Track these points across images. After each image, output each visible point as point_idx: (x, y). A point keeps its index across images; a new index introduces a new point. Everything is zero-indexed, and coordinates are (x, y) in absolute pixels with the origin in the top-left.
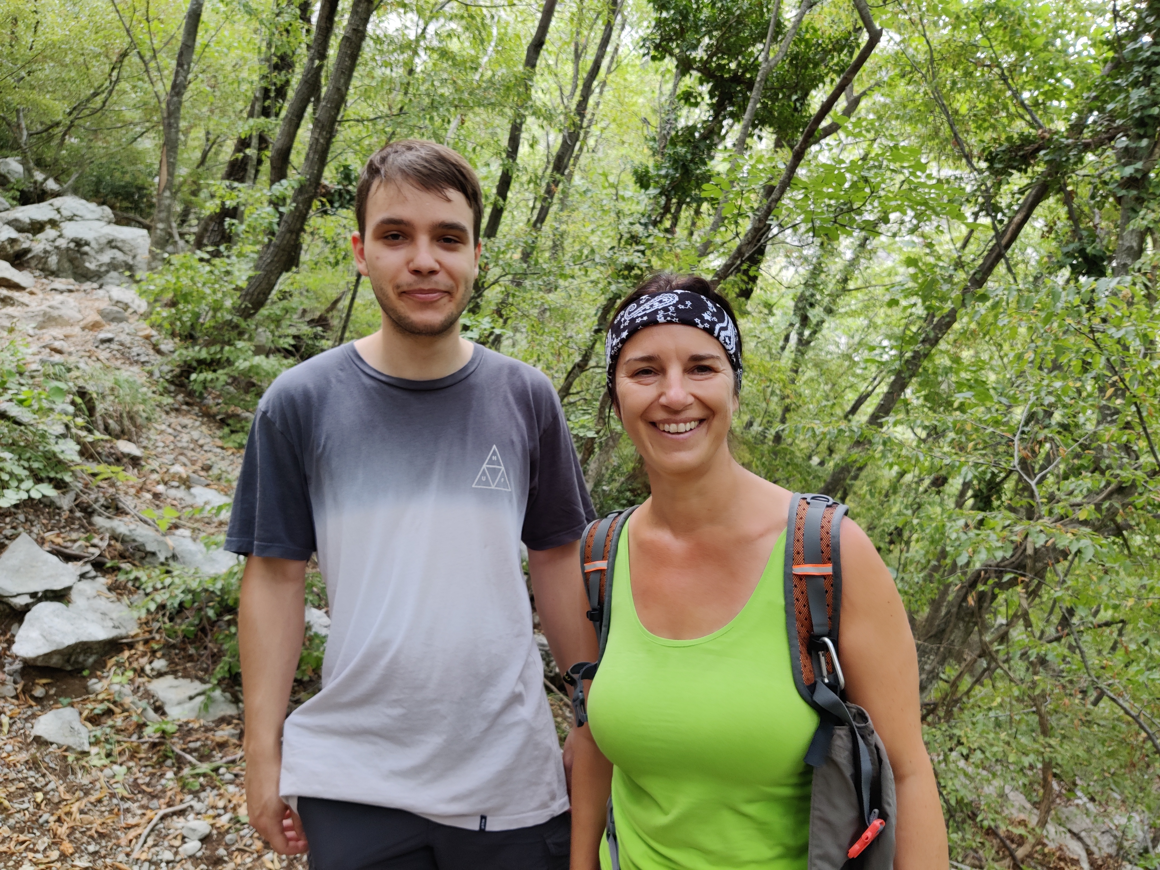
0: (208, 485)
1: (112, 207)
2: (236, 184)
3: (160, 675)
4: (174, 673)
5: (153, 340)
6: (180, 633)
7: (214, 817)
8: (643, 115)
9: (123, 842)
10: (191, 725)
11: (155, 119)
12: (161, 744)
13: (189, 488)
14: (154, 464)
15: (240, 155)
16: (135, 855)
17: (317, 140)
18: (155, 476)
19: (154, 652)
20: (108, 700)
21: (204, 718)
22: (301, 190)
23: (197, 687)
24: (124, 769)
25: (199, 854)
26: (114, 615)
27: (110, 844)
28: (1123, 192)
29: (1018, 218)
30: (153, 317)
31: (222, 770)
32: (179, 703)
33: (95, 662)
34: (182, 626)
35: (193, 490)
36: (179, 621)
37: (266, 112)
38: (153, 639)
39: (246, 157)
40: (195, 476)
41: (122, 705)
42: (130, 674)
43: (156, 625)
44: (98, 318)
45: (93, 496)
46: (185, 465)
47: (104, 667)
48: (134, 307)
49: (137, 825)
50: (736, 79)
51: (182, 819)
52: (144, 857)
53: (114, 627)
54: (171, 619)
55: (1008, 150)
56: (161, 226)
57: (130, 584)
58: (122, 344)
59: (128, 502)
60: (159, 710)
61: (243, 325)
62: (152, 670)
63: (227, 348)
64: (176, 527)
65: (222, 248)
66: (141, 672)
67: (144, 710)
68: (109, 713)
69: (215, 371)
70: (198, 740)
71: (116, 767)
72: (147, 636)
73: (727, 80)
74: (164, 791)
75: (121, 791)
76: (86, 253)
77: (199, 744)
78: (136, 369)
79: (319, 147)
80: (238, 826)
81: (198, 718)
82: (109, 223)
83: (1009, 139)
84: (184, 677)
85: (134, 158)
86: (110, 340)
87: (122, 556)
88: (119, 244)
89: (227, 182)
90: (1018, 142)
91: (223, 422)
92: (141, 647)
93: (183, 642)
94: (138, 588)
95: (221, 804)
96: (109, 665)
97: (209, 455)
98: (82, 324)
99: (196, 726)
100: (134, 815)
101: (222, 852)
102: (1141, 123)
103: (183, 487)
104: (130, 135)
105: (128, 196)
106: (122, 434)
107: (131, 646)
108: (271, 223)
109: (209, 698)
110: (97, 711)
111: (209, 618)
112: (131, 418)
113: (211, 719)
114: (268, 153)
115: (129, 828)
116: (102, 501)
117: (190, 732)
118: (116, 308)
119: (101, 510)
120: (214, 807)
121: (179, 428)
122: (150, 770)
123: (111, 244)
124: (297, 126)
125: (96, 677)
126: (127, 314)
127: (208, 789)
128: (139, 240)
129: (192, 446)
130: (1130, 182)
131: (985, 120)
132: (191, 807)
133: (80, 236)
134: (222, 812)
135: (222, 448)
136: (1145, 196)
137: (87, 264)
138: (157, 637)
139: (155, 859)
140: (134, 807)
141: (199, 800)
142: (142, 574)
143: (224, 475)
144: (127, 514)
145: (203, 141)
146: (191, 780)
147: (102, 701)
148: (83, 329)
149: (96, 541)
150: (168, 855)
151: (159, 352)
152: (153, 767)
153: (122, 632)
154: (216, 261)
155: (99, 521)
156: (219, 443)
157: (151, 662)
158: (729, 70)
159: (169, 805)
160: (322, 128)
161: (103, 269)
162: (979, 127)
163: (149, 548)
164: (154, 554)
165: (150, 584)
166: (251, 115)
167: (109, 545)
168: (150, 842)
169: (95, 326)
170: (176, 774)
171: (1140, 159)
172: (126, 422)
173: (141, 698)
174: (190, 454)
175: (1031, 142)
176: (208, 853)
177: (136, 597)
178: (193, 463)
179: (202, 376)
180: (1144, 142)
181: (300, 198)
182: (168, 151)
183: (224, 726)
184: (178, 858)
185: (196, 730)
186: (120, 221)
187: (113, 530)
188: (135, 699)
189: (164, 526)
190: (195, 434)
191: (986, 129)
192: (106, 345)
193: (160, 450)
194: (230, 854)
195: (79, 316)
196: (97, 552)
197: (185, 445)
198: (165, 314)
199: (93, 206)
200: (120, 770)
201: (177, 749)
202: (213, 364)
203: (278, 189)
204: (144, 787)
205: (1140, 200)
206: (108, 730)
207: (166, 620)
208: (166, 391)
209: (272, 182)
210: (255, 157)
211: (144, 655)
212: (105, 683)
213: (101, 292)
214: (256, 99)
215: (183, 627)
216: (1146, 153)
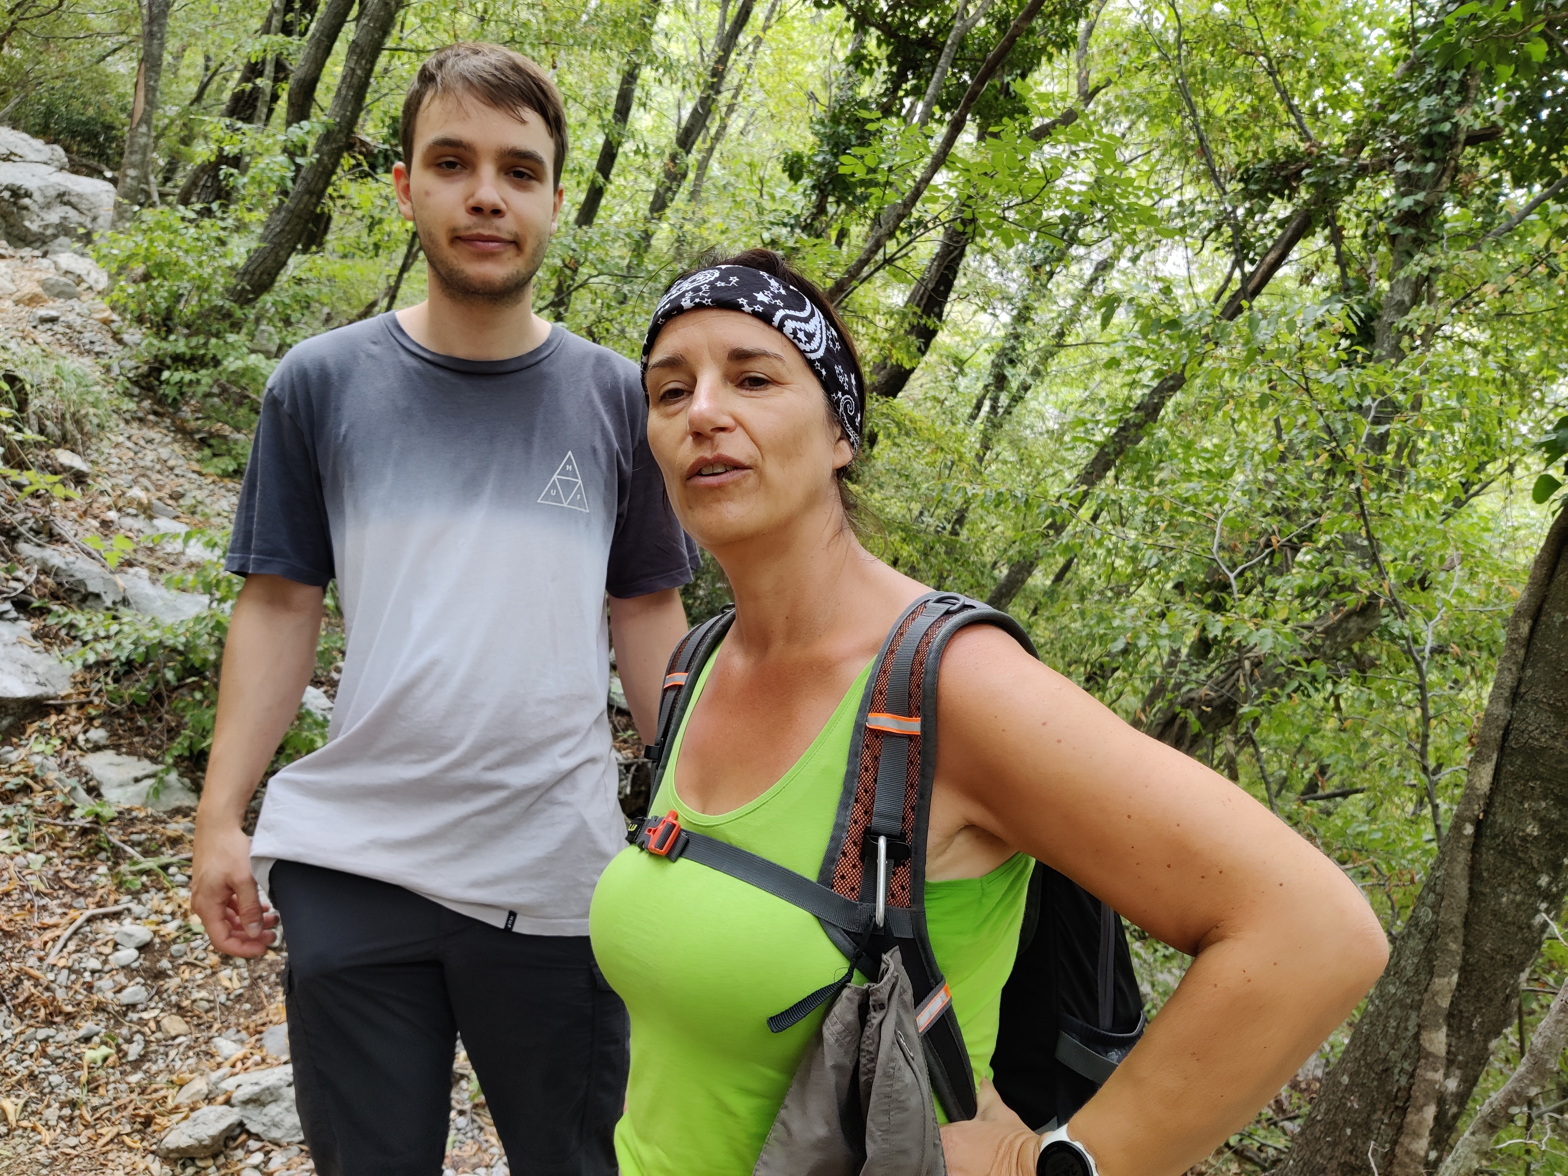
0: (176, 518)
1: (67, 150)
2: (239, 124)
3: (97, 748)
4: (117, 748)
5: (114, 326)
6: (126, 697)
7: (158, 924)
8: (811, 88)
9: (37, 943)
10: (134, 814)
11: (134, 31)
12: (95, 831)
13: (151, 518)
14: (106, 485)
15: (249, 86)
16: (51, 960)
17: (353, 70)
18: (106, 499)
19: (90, 720)
20: (26, 774)
21: (152, 806)
22: (327, 137)
23: (147, 767)
24: (41, 858)
25: (135, 965)
26: (40, 669)
27: (18, 946)
28: (1398, 230)
29: (1271, 257)
30: (115, 295)
31: (173, 870)
32: (121, 785)
33: (11, 726)
34: (130, 690)
35: (155, 522)
36: (126, 683)
37: (287, 29)
38: (91, 702)
39: (256, 89)
40: (160, 504)
41: (43, 781)
42: (57, 742)
43: (95, 687)
44: (39, 290)
45: (20, 516)
46: (147, 490)
47: (23, 733)
48: (90, 281)
49: (56, 926)
50: (926, 42)
51: (115, 924)
52: (62, 963)
53: (38, 683)
54: (116, 680)
55: (1271, 168)
56: (132, 172)
57: (63, 632)
58: (69, 327)
59: (65, 528)
60: (94, 791)
61: (238, 313)
62: (87, 741)
63: (213, 341)
64: (130, 564)
65: (215, 206)
66: (72, 743)
67: (74, 789)
68: (26, 789)
69: (195, 371)
70: (144, 831)
71: (31, 855)
72: (83, 698)
73: (913, 42)
74: (94, 889)
75: (34, 882)
76: (26, 208)
77: (144, 836)
78: (88, 360)
79: (355, 81)
80: (188, 935)
81: (145, 806)
82: (62, 169)
83: (1272, 153)
84: (128, 754)
85: (102, 86)
86: (53, 320)
87: (54, 596)
88: (74, 200)
89: (228, 121)
90: (1282, 159)
91: (203, 443)
92: (73, 712)
93: (130, 708)
94: (74, 638)
95: (168, 909)
96: (29, 731)
97: (181, 480)
98: (14, 297)
99: (142, 815)
100: (53, 914)
101: (165, 964)
102: (1429, 141)
103: (142, 516)
104: (98, 50)
105: (90, 137)
106: (64, 441)
107: (60, 710)
108: (283, 178)
109: (161, 780)
110: (9, 786)
111: (167, 683)
112: (77, 422)
113: (162, 809)
114: (286, 86)
115: (45, 928)
116: (31, 523)
117: (133, 821)
118: (63, 279)
119: (30, 535)
120: (161, 912)
121: (142, 442)
122: (76, 862)
123: (62, 198)
124: (328, 51)
125: (11, 745)
126: (79, 289)
127: (153, 891)
128: (104, 196)
129: (158, 467)
130: (1408, 218)
131: (1247, 128)
132: (129, 910)
133: (18, 183)
134: (169, 918)
135: (200, 474)
136: (1425, 237)
137: (27, 223)
138: (96, 700)
139: (76, 966)
140: (53, 904)
141: (140, 902)
142: (79, 618)
143: (200, 508)
144: (66, 542)
145: (200, 70)
146: (130, 877)
147: (18, 774)
148: (17, 303)
149: (20, 573)
150: (95, 964)
151: (120, 341)
152: (81, 859)
153: (50, 691)
154: (206, 222)
155: (25, 548)
156: (196, 467)
157: (85, 732)
158: (917, 30)
159: (99, 905)
160: (361, 55)
161: (49, 232)
162: (1238, 137)
163: (92, 588)
164: (98, 596)
165: (90, 630)
166: (266, 30)
167: (37, 581)
168: (72, 946)
169: (33, 300)
170: (110, 869)
171: (1424, 189)
172: (69, 425)
173: (70, 775)
174: (155, 476)
175: (1298, 160)
176: (147, 964)
177: (70, 648)
178: (159, 488)
179: (177, 376)
180: (1430, 167)
181: (325, 148)
182: (147, 70)
183: (179, 818)
184: (107, 968)
185: (141, 820)
186: (75, 169)
187: (44, 562)
188: (62, 775)
189: (113, 561)
190: (164, 453)
191: (1248, 140)
192: (49, 325)
193: (114, 467)
194: (176, 968)
195: (12, 287)
196: (21, 587)
197: (149, 464)
198: (131, 290)
199: (38, 143)
200: (36, 860)
201: (115, 840)
202: (191, 362)
203: (296, 132)
204: (68, 882)
205: (1418, 243)
206: (23, 810)
207: (109, 680)
208: (127, 394)
209: (289, 124)
210: (268, 90)
211: (78, 720)
212: (22, 752)
213: (45, 262)
214: (274, 10)
215: (132, 691)
216: (1431, 182)
